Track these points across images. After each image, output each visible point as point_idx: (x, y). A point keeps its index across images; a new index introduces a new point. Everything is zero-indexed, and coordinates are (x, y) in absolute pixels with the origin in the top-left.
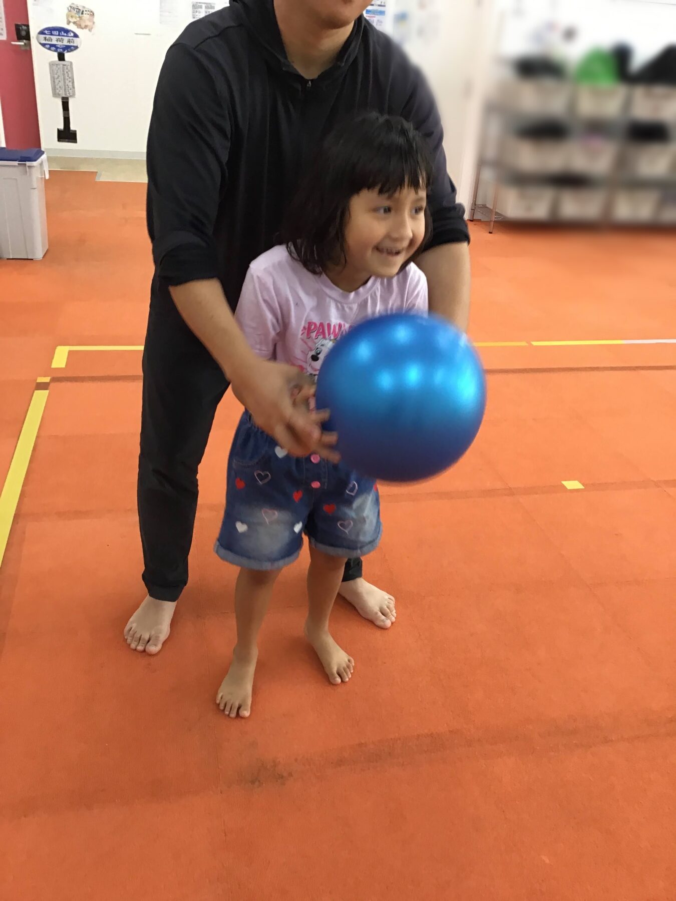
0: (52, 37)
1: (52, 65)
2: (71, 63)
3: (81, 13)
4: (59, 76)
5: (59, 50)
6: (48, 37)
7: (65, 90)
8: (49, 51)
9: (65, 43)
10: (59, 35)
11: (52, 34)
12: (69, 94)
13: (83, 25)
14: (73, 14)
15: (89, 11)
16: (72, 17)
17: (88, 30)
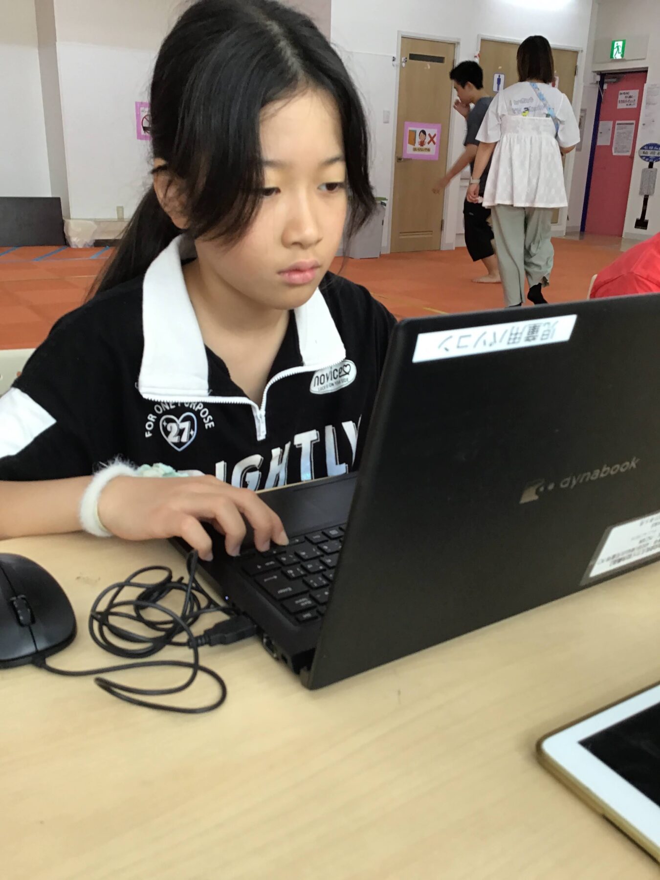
0: (648, 151)
1: (644, 171)
2: (656, 170)
4: (646, 179)
5: (650, 161)
6: (645, 151)
7: (648, 189)
8: (644, 161)
9: (656, 155)
10: (653, 149)
11: (648, 149)
12: (650, 193)
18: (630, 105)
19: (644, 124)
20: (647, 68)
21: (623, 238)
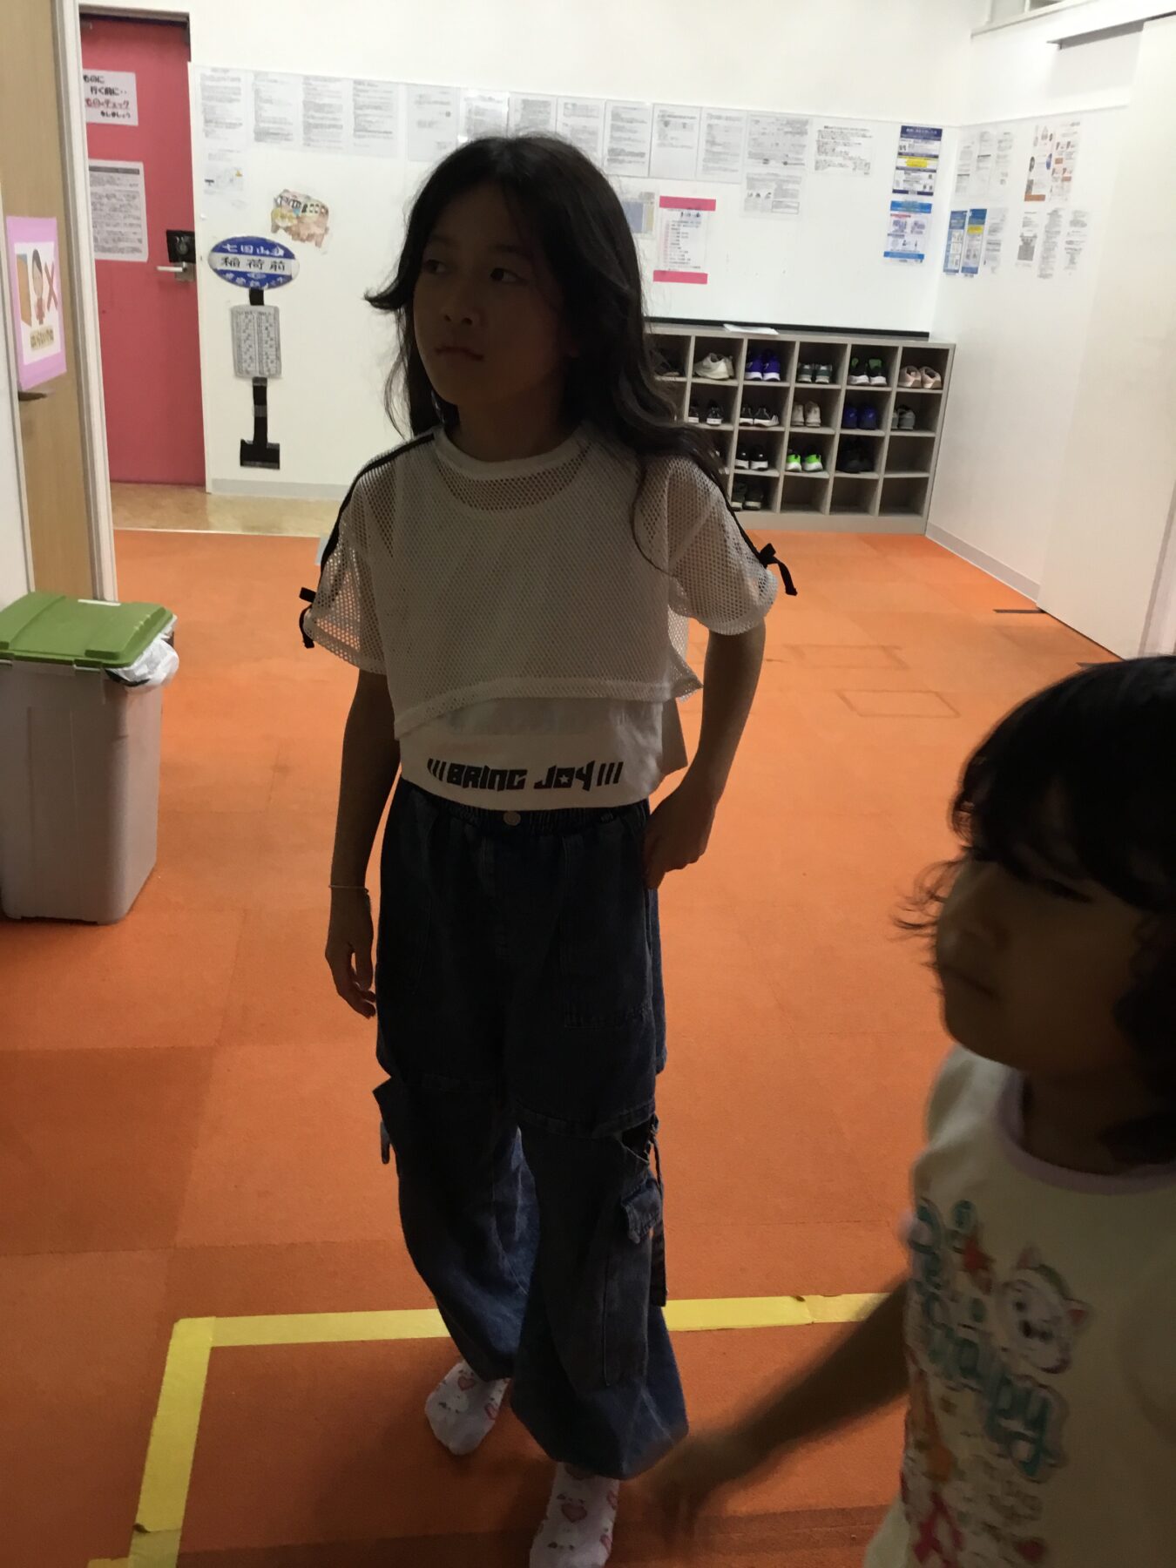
0: (238, 256)
2: (276, 310)
3: (301, 210)
4: (249, 335)
5: (252, 284)
6: (231, 257)
7: (261, 362)
8: (232, 285)
9: (267, 269)
10: (255, 253)
11: (240, 252)
12: (269, 370)
13: (304, 233)
14: (284, 211)
15: (317, 205)
16: (283, 217)
17: (313, 243)
18: (114, 114)
19: (209, 181)
20: (187, 16)
21: (209, 493)
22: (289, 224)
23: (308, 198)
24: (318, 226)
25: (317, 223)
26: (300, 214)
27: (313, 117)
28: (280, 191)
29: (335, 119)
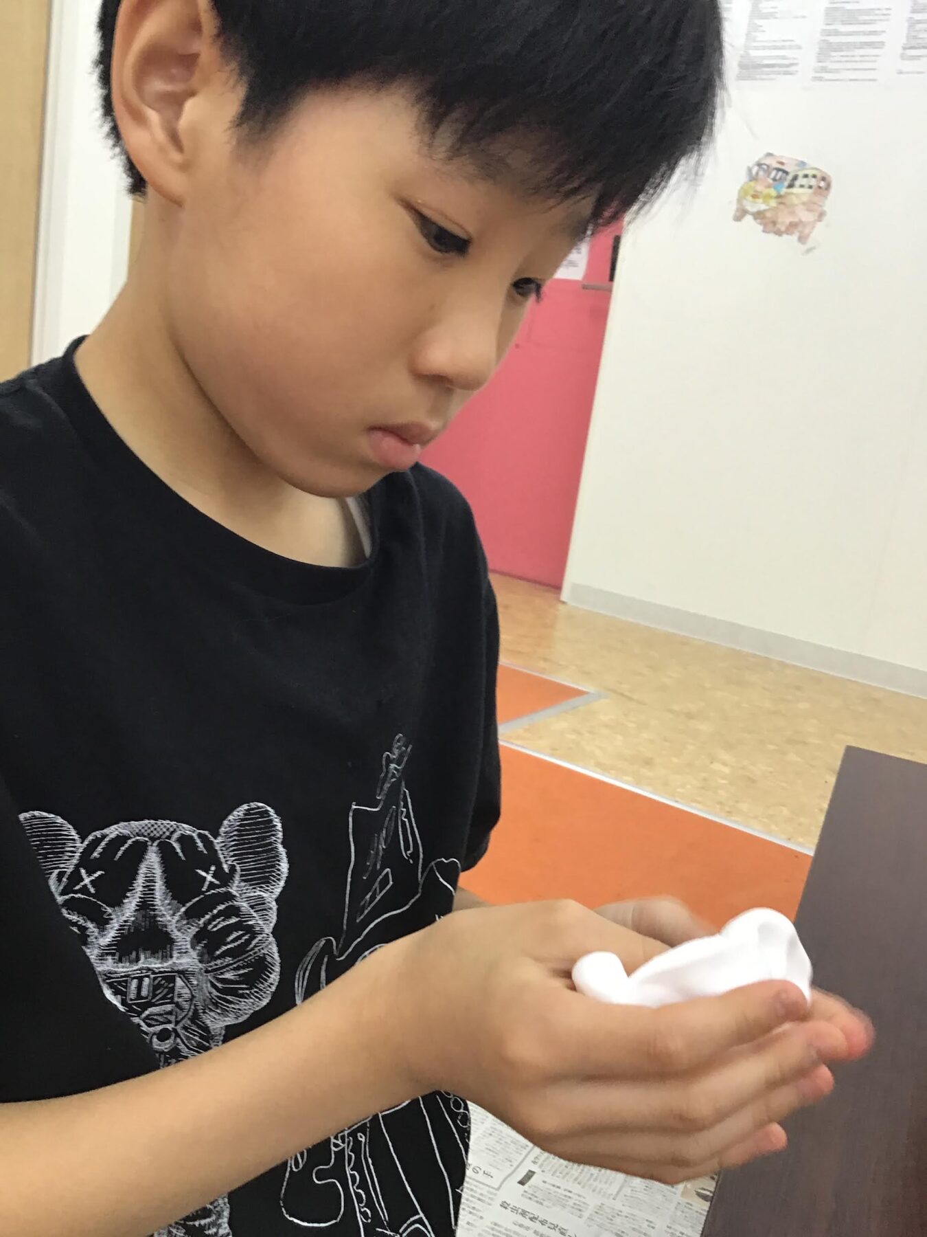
3: (786, 184)
13: (785, 219)
14: (760, 188)
15: (814, 176)
16: (755, 196)
17: (794, 237)
21: (563, 603)
22: (763, 207)
23: (802, 164)
24: (809, 210)
25: (809, 206)
26: (784, 191)
27: (837, 33)
28: (758, 156)
29: (874, 33)
